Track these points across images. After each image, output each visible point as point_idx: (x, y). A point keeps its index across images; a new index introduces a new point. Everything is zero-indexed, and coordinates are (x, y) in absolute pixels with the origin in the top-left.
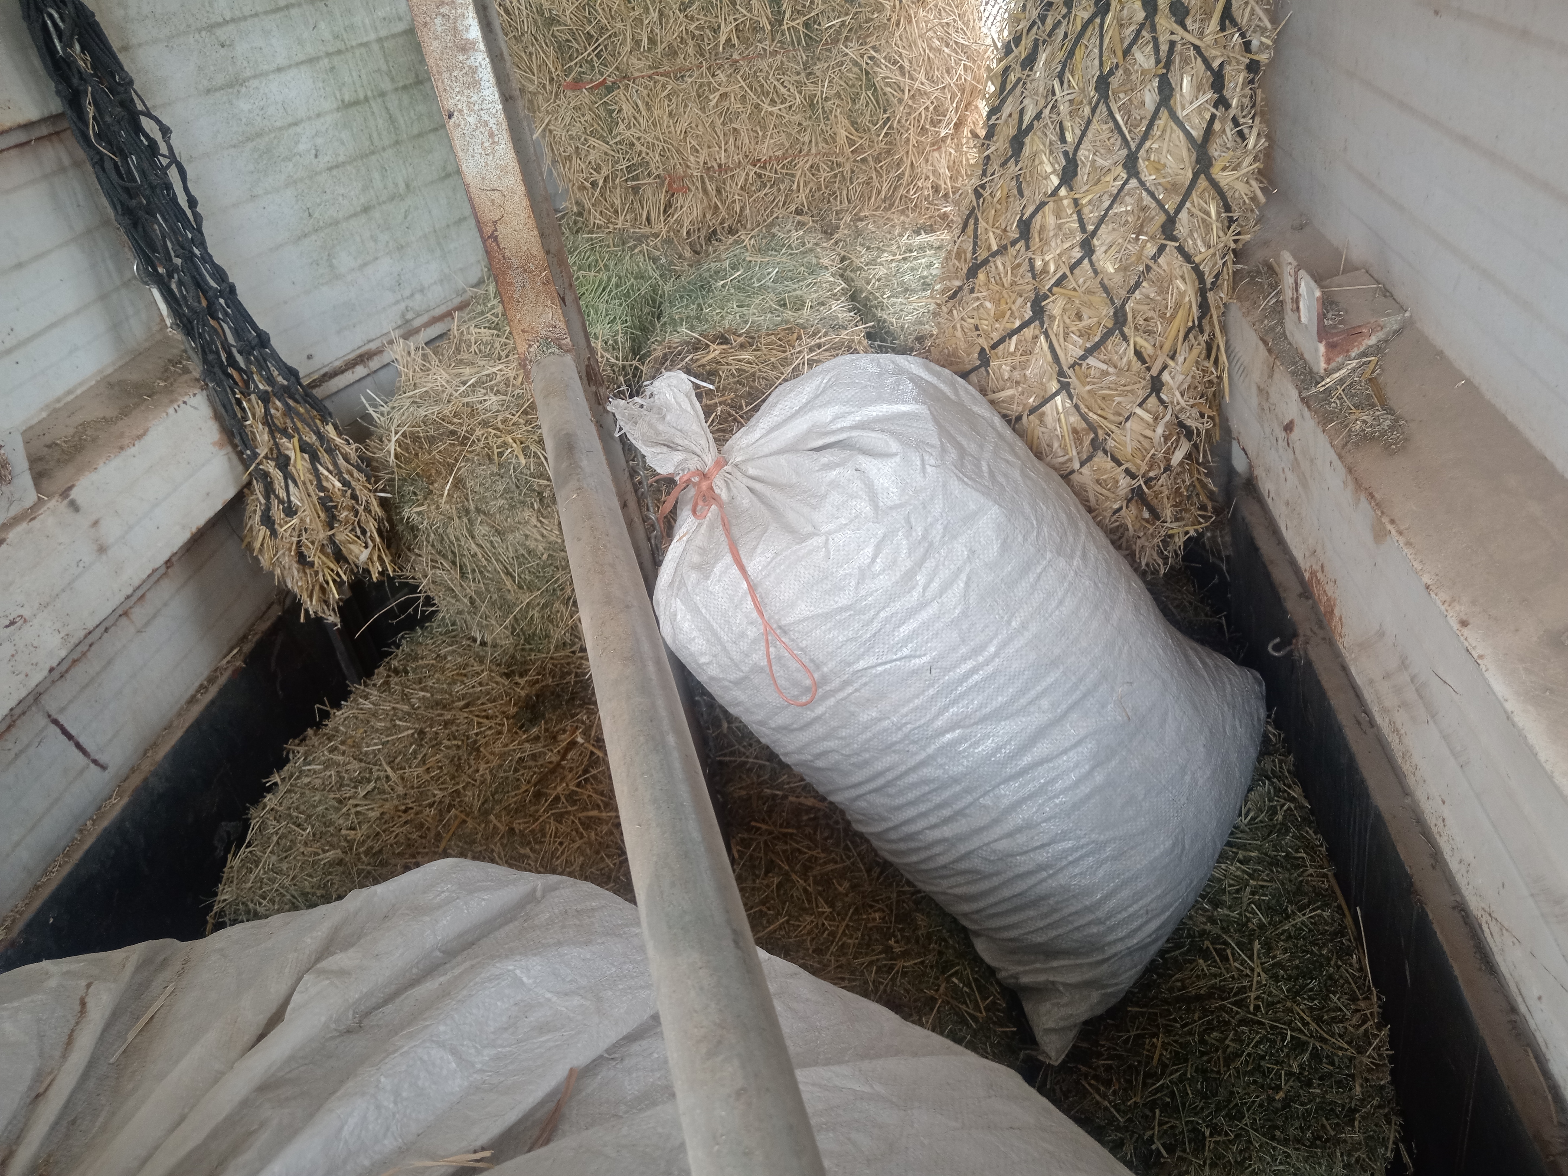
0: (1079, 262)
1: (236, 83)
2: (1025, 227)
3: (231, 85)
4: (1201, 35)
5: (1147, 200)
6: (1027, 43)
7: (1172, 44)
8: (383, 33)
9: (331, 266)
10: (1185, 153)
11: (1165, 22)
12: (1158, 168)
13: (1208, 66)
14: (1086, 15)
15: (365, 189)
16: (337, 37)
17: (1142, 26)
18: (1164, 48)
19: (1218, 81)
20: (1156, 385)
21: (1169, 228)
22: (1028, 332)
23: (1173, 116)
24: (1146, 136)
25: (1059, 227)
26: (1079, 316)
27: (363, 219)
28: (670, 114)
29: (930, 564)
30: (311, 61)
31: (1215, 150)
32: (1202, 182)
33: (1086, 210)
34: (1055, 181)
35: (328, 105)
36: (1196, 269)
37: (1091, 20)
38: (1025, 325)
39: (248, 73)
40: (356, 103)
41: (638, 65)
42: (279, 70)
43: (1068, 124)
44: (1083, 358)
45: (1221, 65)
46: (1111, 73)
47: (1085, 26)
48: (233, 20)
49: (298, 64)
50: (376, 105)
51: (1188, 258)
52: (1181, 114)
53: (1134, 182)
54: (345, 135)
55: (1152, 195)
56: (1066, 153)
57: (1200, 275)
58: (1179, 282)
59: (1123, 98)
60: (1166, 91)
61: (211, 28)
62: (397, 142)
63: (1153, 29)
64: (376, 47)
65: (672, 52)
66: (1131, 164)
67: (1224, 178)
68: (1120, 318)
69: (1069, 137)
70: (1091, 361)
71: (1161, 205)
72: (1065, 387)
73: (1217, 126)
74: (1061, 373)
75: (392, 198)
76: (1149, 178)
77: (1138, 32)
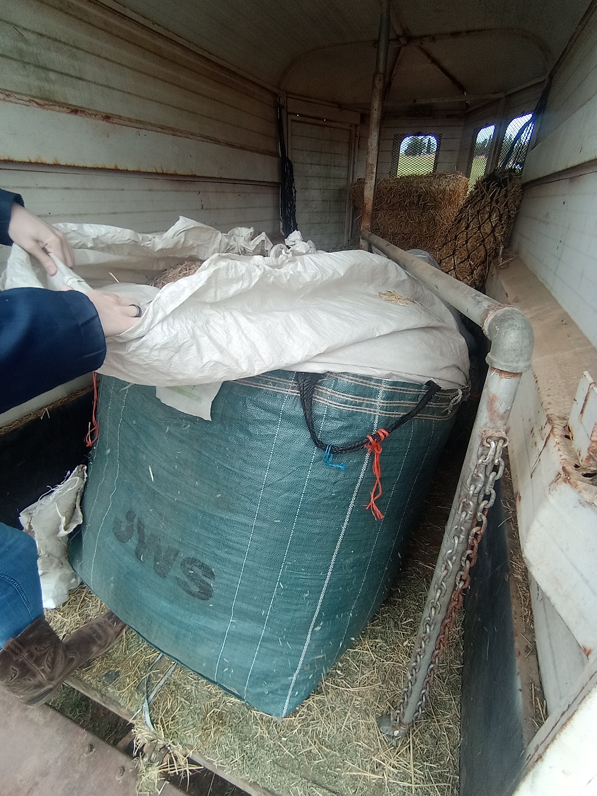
0: (464, 244)
1: (307, 189)
2: (456, 236)
3: (305, 189)
4: (500, 206)
5: (481, 235)
6: (467, 204)
7: (494, 207)
8: (335, 188)
9: (310, 232)
10: (490, 228)
11: (494, 204)
12: (485, 230)
13: (500, 213)
14: (479, 199)
15: (321, 219)
16: (326, 186)
18: (492, 208)
19: (501, 216)
20: (472, 273)
21: (483, 241)
22: (451, 257)
24: (484, 223)
25: (463, 237)
26: (461, 255)
28: (389, 219)
30: (320, 189)
31: (496, 229)
32: (492, 234)
33: (468, 235)
34: (464, 228)
35: (320, 199)
36: (486, 250)
38: (451, 255)
39: (309, 188)
40: (325, 201)
41: (385, 207)
42: (315, 189)
43: (470, 218)
44: (459, 263)
45: (502, 213)
46: (481, 210)
47: (479, 201)
48: (310, 176)
50: (329, 202)
51: (485, 247)
52: (492, 221)
53: (479, 231)
54: (321, 206)
55: (482, 234)
57: (487, 252)
58: (482, 252)
59: (482, 215)
60: (491, 215)
61: (306, 176)
62: (330, 212)
63: (491, 203)
64: (332, 191)
65: (393, 205)
66: (479, 228)
67: (497, 235)
68: (469, 257)
70: (461, 264)
71: (483, 237)
72: (454, 268)
73: (498, 225)
74: (455, 265)
75: (325, 223)
76: (482, 231)
77: (488, 204)
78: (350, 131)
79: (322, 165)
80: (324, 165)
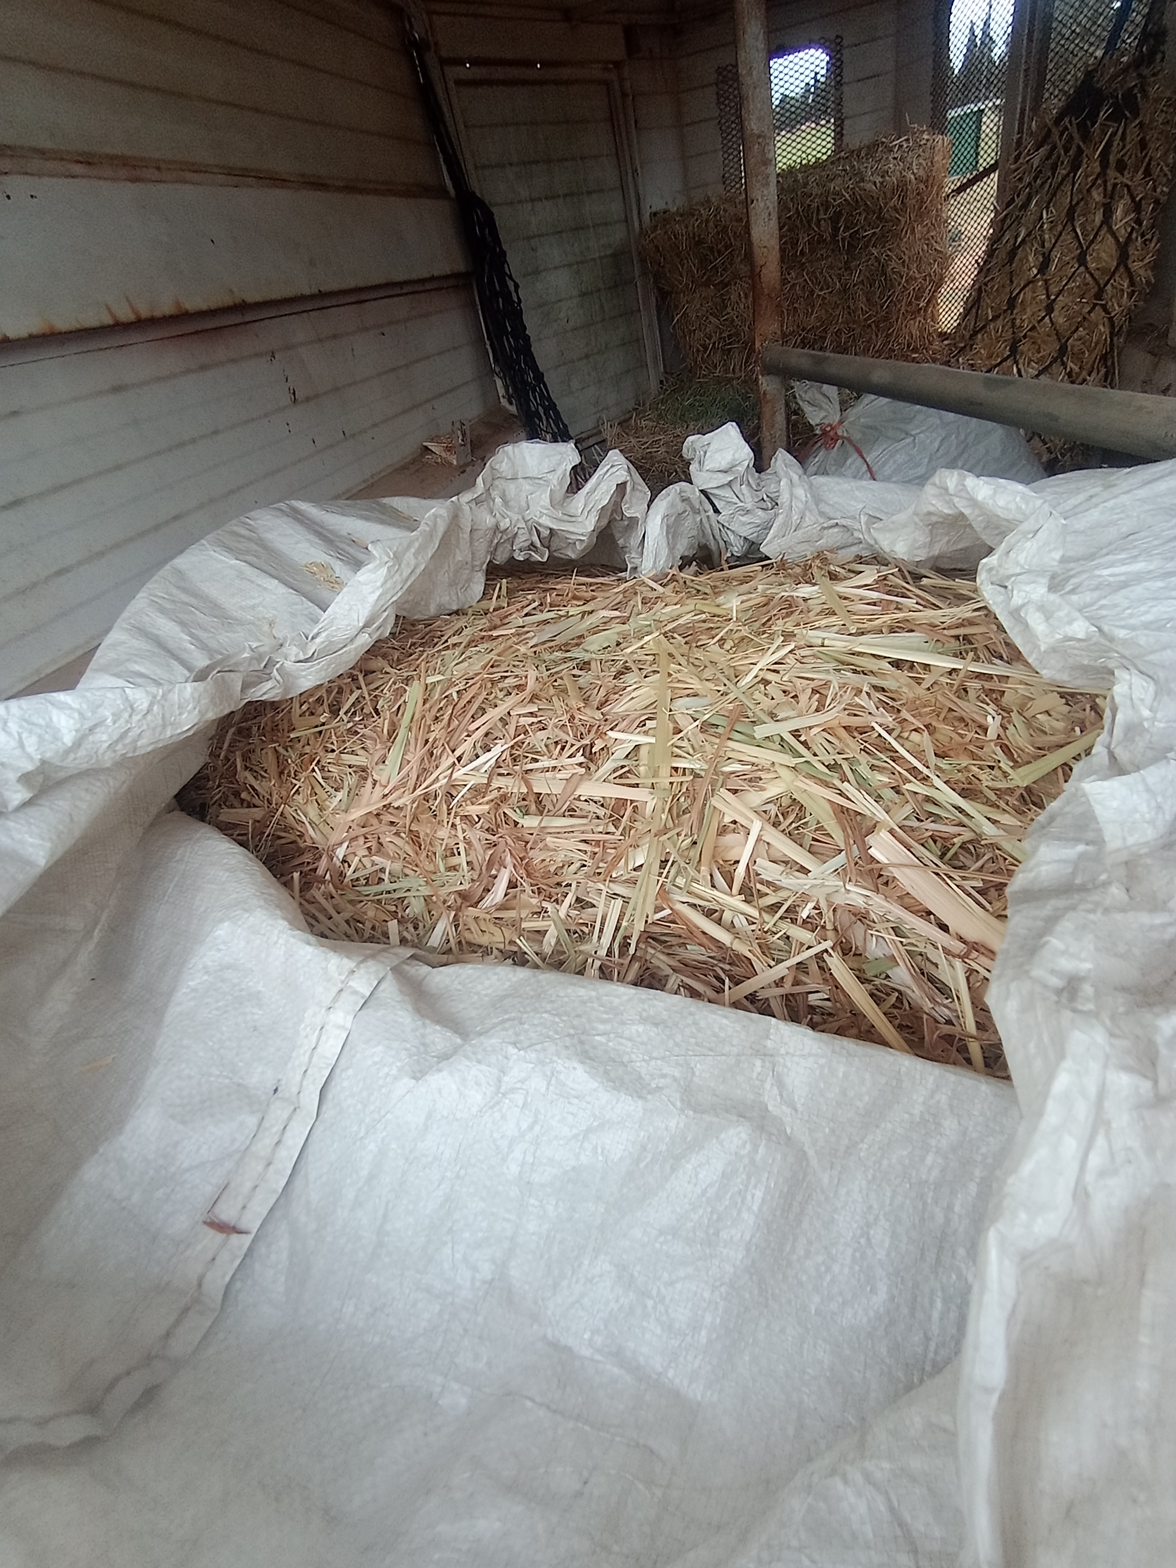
0: (1044, 318)
1: (537, 272)
2: (1012, 302)
3: (535, 273)
4: (1132, 179)
5: (1089, 279)
7: (1115, 185)
8: (602, 254)
9: (569, 385)
10: (1114, 251)
11: (1111, 173)
12: (1098, 259)
13: (1133, 199)
14: (1064, 172)
15: (587, 344)
16: (582, 253)
17: (1098, 175)
18: (1110, 188)
19: (1137, 207)
21: (1099, 295)
22: (1006, 364)
23: (1110, 228)
24: (1092, 242)
25: (1034, 299)
27: (585, 361)
29: (965, 455)
30: (570, 265)
31: (1131, 251)
32: (1122, 269)
33: (1051, 288)
34: (1035, 271)
35: (575, 293)
36: (1111, 319)
37: (1068, 175)
38: (1005, 360)
39: (542, 268)
40: (587, 293)
42: (556, 268)
43: (1046, 237)
45: (1141, 199)
46: (1078, 203)
48: (537, 236)
49: (564, 266)
50: (596, 296)
51: (1107, 312)
52: (1115, 228)
53: (1082, 269)
54: (581, 312)
55: (1092, 275)
56: (1044, 254)
57: (1113, 324)
58: (1101, 327)
59: (1083, 219)
60: (1108, 212)
61: (529, 238)
62: (603, 320)
63: (1105, 174)
64: (598, 262)
66: (1082, 260)
67: (1135, 266)
68: (1063, 350)
69: (1046, 245)
71: (1096, 281)
73: (1134, 235)
75: (598, 353)
76: (1092, 266)
77: (1096, 179)
78: (606, 83)
79: (559, 196)
80: (565, 196)
